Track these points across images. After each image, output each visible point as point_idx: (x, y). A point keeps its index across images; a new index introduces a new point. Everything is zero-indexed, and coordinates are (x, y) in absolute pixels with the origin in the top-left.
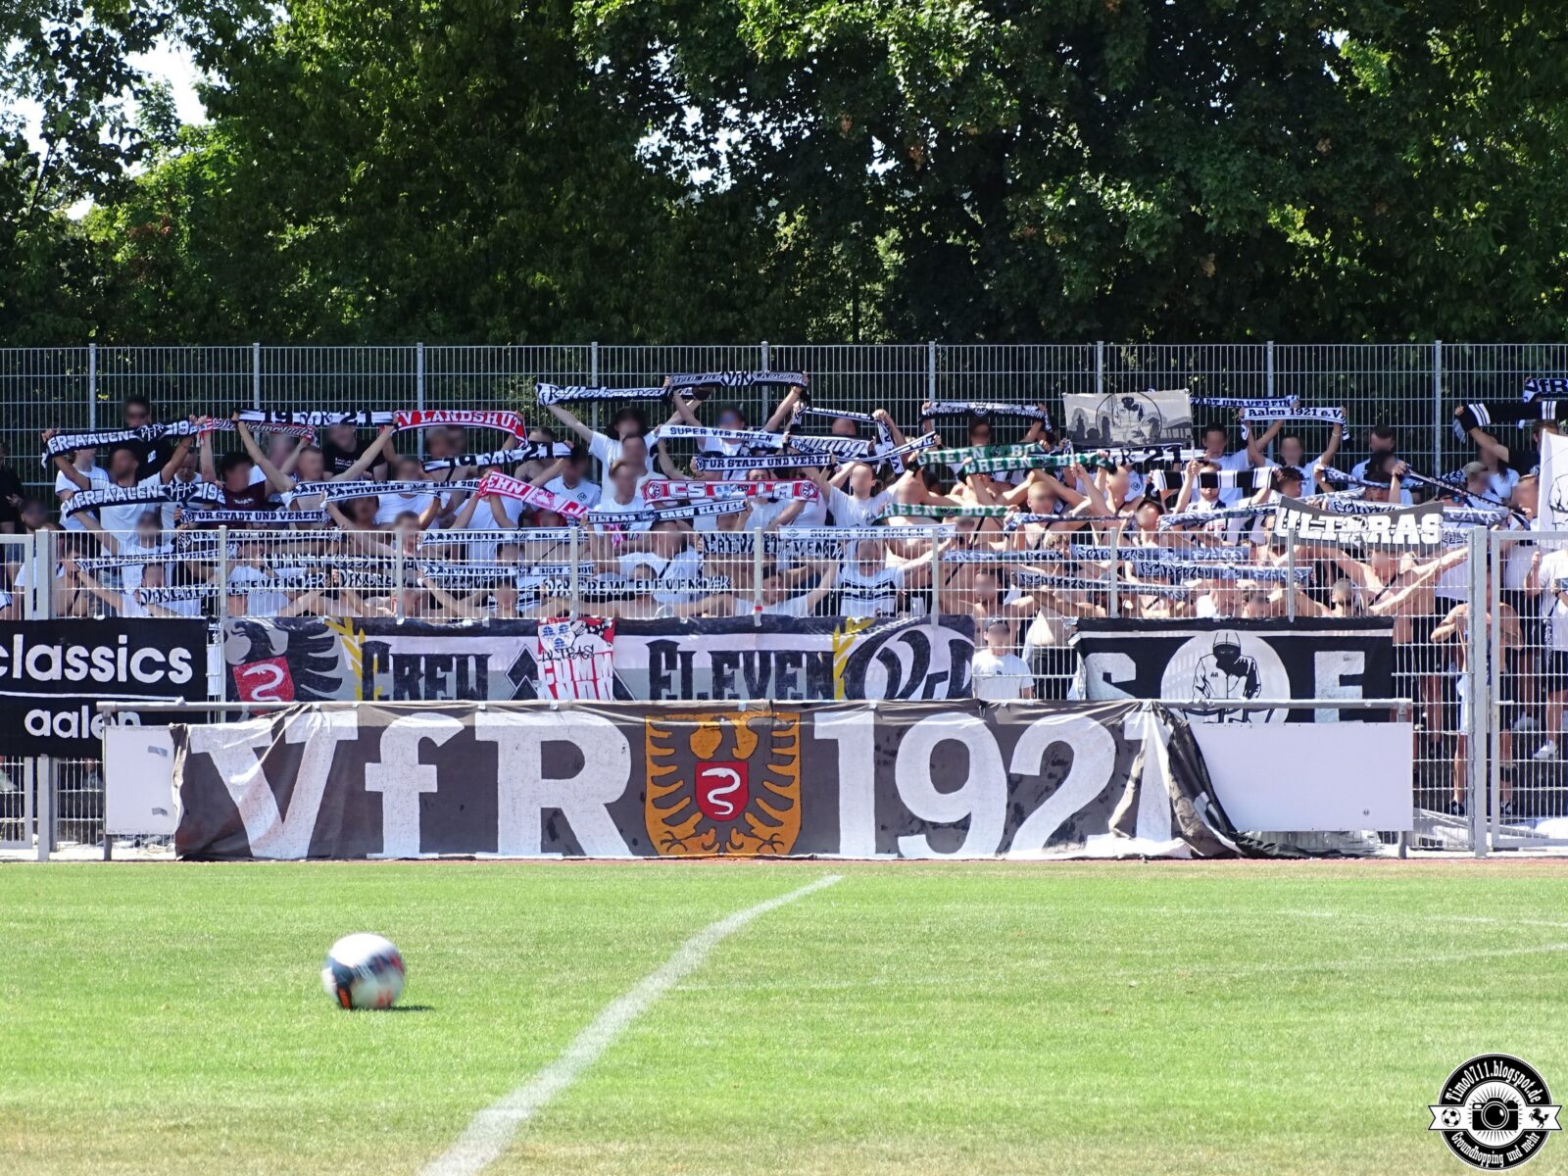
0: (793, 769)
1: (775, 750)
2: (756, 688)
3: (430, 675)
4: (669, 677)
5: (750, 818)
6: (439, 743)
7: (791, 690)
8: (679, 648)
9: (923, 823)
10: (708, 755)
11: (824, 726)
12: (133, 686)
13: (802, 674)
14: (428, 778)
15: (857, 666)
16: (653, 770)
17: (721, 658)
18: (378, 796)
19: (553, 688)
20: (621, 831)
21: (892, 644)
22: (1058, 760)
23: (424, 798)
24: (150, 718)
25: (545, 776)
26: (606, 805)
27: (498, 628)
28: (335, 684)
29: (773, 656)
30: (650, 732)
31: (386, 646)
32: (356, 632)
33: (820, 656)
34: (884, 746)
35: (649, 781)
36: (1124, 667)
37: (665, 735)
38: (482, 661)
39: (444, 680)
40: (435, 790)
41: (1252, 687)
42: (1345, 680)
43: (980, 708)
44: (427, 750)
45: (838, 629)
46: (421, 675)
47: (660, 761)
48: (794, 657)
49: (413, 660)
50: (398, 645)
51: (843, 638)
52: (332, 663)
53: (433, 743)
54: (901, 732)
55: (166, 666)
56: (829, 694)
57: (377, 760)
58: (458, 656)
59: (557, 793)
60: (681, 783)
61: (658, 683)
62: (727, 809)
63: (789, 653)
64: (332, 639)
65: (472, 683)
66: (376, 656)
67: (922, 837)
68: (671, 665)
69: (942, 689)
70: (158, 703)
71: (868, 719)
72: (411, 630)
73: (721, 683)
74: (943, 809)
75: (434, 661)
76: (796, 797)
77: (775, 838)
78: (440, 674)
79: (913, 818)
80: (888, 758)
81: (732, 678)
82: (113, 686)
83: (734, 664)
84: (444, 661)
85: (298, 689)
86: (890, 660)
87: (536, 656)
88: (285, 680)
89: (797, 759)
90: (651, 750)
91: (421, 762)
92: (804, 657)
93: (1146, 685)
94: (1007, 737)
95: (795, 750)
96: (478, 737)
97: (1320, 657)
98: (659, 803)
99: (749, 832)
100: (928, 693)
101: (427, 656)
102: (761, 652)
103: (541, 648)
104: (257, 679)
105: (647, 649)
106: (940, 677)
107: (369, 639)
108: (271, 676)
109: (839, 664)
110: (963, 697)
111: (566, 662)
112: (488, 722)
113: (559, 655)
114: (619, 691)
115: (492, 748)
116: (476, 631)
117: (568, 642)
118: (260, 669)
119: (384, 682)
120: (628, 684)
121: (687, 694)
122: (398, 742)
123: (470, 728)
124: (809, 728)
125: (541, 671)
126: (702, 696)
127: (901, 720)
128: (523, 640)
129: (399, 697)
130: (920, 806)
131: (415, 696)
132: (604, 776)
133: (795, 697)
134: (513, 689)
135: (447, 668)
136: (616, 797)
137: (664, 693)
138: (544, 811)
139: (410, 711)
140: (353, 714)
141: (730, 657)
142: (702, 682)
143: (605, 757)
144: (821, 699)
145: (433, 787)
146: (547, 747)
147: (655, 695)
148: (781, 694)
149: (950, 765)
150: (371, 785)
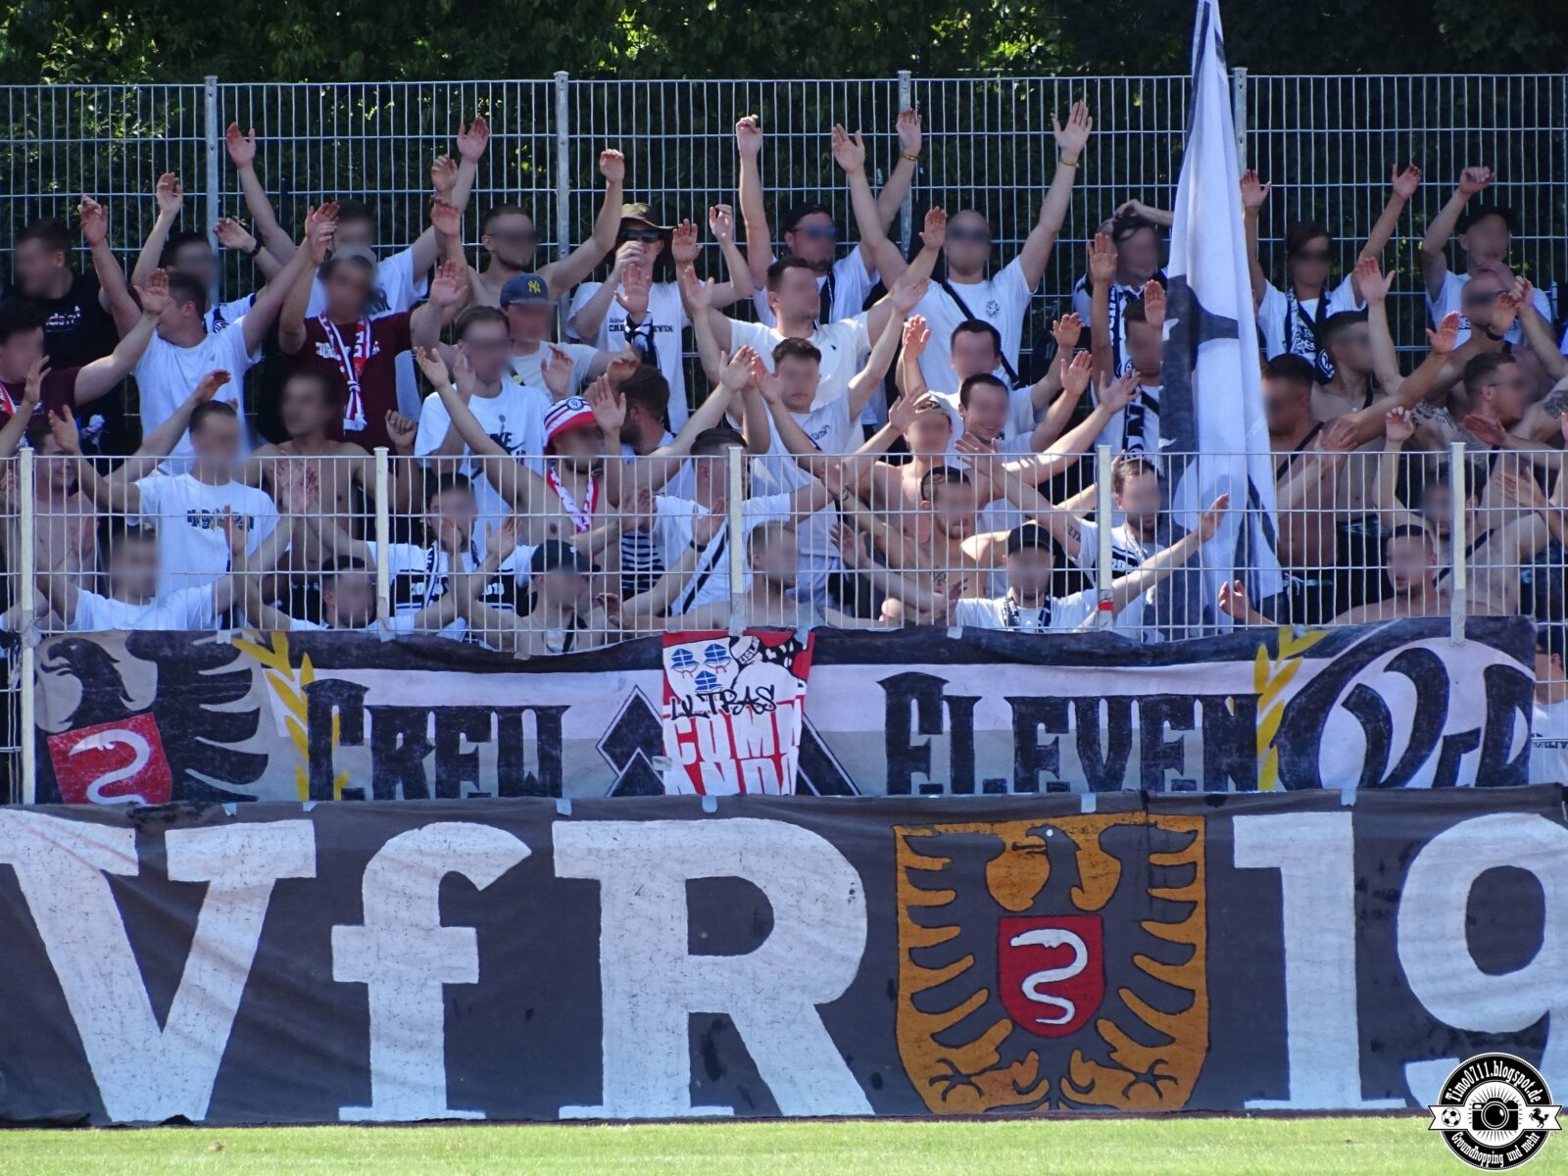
0: (1192, 931)
1: (1156, 892)
2: (1101, 772)
3: (446, 749)
4: (927, 748)
5: (1107, 1029)
6: (482, 880)
7: (1171, 774)
8: (947, 690)
9: (1454, 1033)
10: (1021, 903)
11: (1254, 840)
13: (1194, 738)
14: (457, 955)
16: (911, 935)
17: (1029, 712)
18: (360, 991)
19: (694, 771)
20: (848, 1060)
23: (453, 994)
25: (697, 947)
26: (819, 1008)
28: (254, 766)
29: (1135, 706)
30: (905, 857)
31: (359, 691)
32: (295, 662)
33: (1229, 704)
34: (1376, 882)
35: (904, 957)
37: (936, 864)
38: (550, 719)
39: (473, 758)
40: (474, 979)
44: (457, 900)
45: (1263, 649)
46: (428, 749)
47: (927, 917)
48: (1179, 709)
49: (411, 718)
50: (385, 688)
51: (1276, 667)
52: (247, 724)
53: (470, 885)
54: (1408, 852)
56: (1247, 776)
57: (354, 916)
58: (500, 710)
59: (720, 983)
60: (969, 961)
61: (903, 757)
62: (1062, 1012)
63: (1167, 700)
64: (247, 675)
65: (531, 766)
66: (335, 710)
67: (1454, 1063)
68: (930, 725)
71: (1339, 827)
72: (407, 656)
73: (1030, 758)
74: (1494, 1003)
75: (454, 719)
76: (1199, 984)
77: (1159, 1070)
78: (466, 747)
79: (1435, 1025)
80: (1384, 905)
81: (1053, 751)
83: (1058, 724)
84: (473, 720)
85: (181, 777)
86: (1369, 708)
87: (659, 709)
88: (153, 761)
89: (1201, 909)
90: (908, 893)
91: (444, 923)
92: (1198, 707)
95: (1196, 892)
96: (561, 870)
98: (925, 1001)
99: (1106, 1057)
100: (1447, 771)
101: (439, 711)
102: (1110, 699)
103: (668, 692)
104: (99, 761)
105: (882, 692)
106: (1466, 741)
107: (321, 675)
108: (123, 755)
109: (1267, 719)
111: (719, 720)
112: (577, 846)
113: (706, 707)
115: (587, 892)
117: (724, 680)
119: (353, 765)
120: (844, 762)
121: (963, 779)
122: (399, 881)
123: (543, 854)
124: (1221, 849)
125: (669, 738)
126: (994, 786)
127: (1405, 827)
128: (633, 677)
129: (383, 790)
130: (1447, 998)
131: (416, 789)
132: (813, 946)
133: (1178, 785)
134: (608, 776)
135: (479, 734)
136: (835, 992)
137: (917, 779)
138: (695, 1020)
139: (419, 821)
140: (306, 828)
141: (1050, 710)
142: (994, 759)
143: (817, 910)
144: (1232, 788)
145: (469, 973)
146: (697, 890)
147: (897, 783)
148: (1151, 778)
149: (1506, 919)
150: (344, 970)
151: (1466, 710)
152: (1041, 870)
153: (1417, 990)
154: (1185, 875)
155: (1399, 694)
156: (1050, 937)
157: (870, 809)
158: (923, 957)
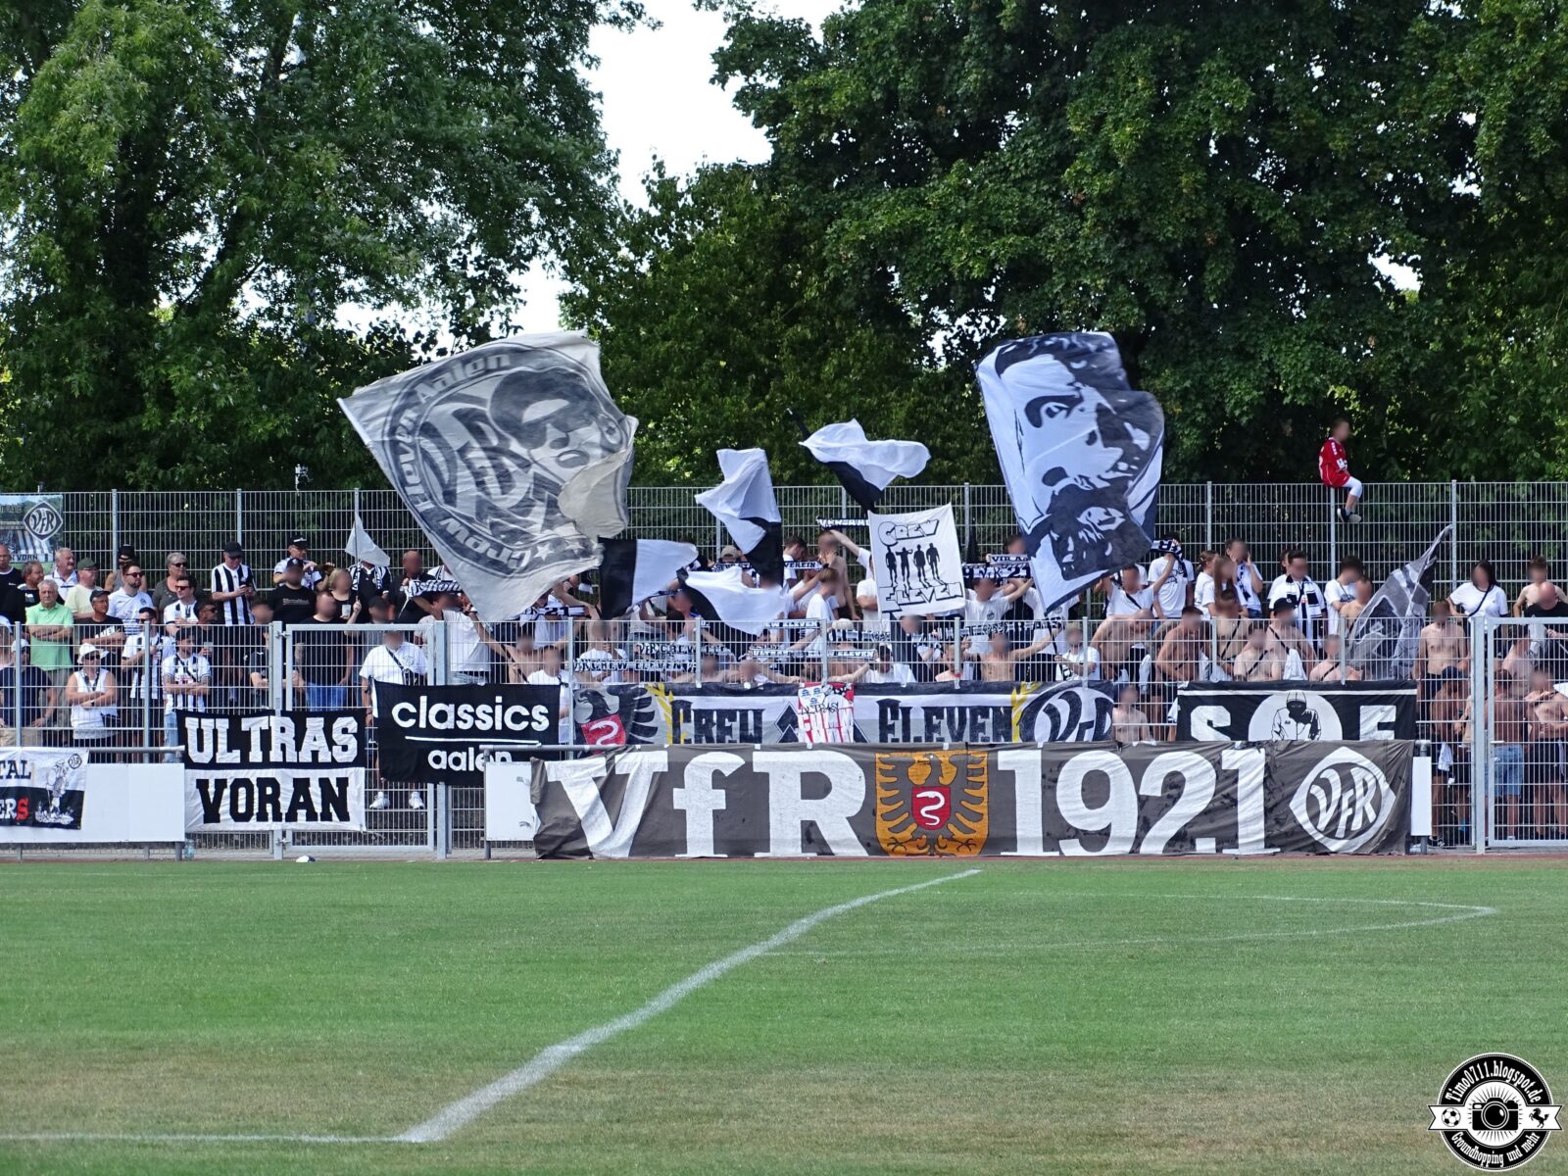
0: (983, 792)
2: (956, 734)
3: (721, 724)
4: (893, 725)
5: (951, 827)
6: (727, 773)
7: (981, 735)
8: (900, 705)
9: (1077, 830)
10: (921, 782)
11: (1005, 759)
12: (506, 732)
13: (989, 721)
14: (719, 799)
15: (1028, 720)
16: (882, 793)
17: (931, 712)
18: (683, 812)
19: (809, 734)
20: (859, 837)
21: (1055, 701)
22: (1174, 785)
23: (717, 814)
24: (519, 756)
25: (805, 796)
26: (848, 819)
28: (653, 731)
29: (968, 710)
30: (879, 765)
31: (689, 704)
32: (667, 694)
33: (1002, 710)
34: (1049, 775)
36: (1222, 716)
37: (890, 767)
38: (758, 713)
39: (730, 728)
40: (724, 808)
41: (1314, 731)
42: (1382, 726)
44: (718, 780)
45: (1014, 690)
46: (714, 725)
48: (983, 711)
49: (708, 713)
50: (697, 703)
51: (1019, 697)
52: (650, 716)
53: (723, 774)
54: (1061, 764)
55: (530, 719)
56: (1008, 737)
57: (682, 785)
58: (741, 711)
59: (812, 809)
61: (885, 729)
63: (980, 707)
64: (650, 698)
65: (751, 731)
66: (681, 711)
67: (1077, 841)
68: (895, 716)
69: (1089, 734)
70: (523, 745)
71: (1034, 757)
72: (707, 691)
73: (931, 728)
74: (1091, 820)
75: (722, 713)
76: (985, 811)
78: (727, 723)
79: (1070, 827)
80: (1052, 784)
81: (938, 726)
82: (492, 733)
83: (940, 716)
84: (731, 714)
86: (1053, 713)
87: (797, 711)
88: (620, 731)
90: (880, 778)
91: (714, 788)
92: (991, 710)
93: (1238, 731)
94: (1137, 769)
95: (984, 778)
96: (756, 770)
97: (1364, 710)
98: (886, 817)
101: (718, 711)
102: (959, 708)
103: (800, 705)
105: (877, 705)
106: (1089, 725)
107: (676, 698)
109: (1016, 716)
111: (819, 714)
112: (762, 760)
113: (814, 710)
115: (765, 776)
116: (754, 692)
117: (820, 701)
118: (600, 724)
119: (688, 730)
120: (865, 732)
121: (906, 738)
122: (697, 773)
123: (749, 765)
124: (993, 764)
125: (800, 722)
126: (917, 739)
127: (1060, 756)
128: (788, 698)
129: (698, 740)
130: (1074, 817)
131: (710, 739)
132: (846, 797)
133: (984, 740)
134: (781, 734)
135: (733, 719)
136: (855, 813)
137: (890, 736)
138: (803, 823)
139: (706, 751)
140: (665, 754)
141: (937, 711)
142: (918, 727)
143: (847, 784)
144: (1003, 741)
145: (723, 806)
146: (804, 776)
147: (883, 738)
148: (974, 738)
149: (1096, 789)
150: (677, 806)
151: (1087, 714)
152: (928, 769)
153: (1064, 814)
154: (981, 772)
155: (1064, 708)
156: (931, 794)
157: (875, 749)
158: (884, 801)
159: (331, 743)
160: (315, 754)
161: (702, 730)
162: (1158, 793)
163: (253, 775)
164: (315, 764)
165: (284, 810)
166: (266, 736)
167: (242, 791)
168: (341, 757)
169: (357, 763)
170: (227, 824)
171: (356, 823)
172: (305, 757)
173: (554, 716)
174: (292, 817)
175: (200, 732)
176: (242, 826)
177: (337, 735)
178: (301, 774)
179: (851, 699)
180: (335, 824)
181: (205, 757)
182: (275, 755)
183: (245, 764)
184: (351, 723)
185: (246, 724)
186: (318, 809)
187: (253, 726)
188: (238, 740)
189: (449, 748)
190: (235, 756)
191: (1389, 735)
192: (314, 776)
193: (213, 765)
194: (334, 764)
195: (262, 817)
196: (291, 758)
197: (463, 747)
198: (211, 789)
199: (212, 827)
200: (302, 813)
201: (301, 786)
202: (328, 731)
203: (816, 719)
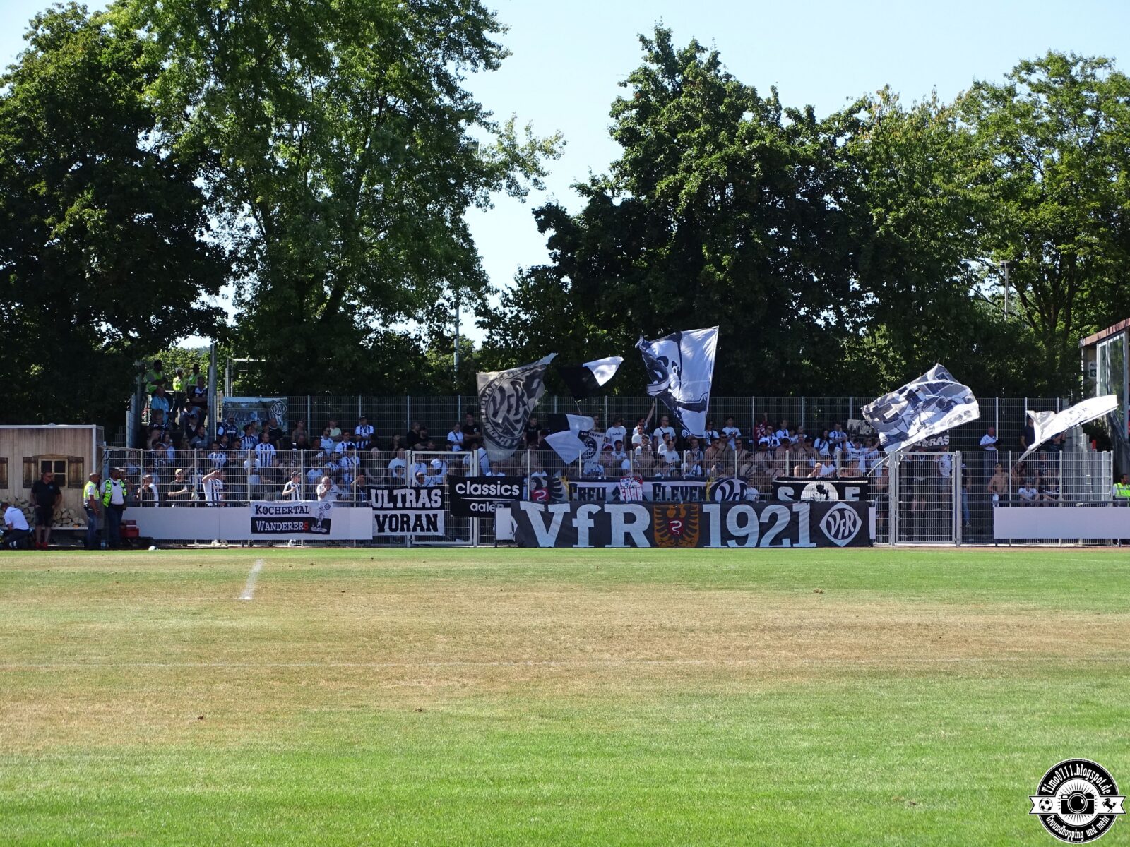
0: (697, 521)
2: (684, 498)
3: (589, 493)
4: (659, 494)
6: (594, 512)
7: (694, 498)
8: (661, 486)
9: (734, 536)
11: (706, 508)
12: (502, 496)
13: (697, 493)
14: (591, 523)
15: (713, 490)
16: (656, 521)
17: (674, 488)
18: (576, 528)
20: (647, 539)
21: (724, 485)
22: (774, 517)
23: (590, 528)
24: (506, 506)
25: (625, 523)
26: (643, 531)
27: (609, 480)
28: (561, 496)
29: (689, 488)
31: (576, 485)
32: (567, 481)
33: (702, 488)
34: (723, 514)
36: (791, 491)
38: (604, 489)
39: (593, 495)
41: (827, 497)
42: (854, 496)
43: (750, 503)
44: (590, 515)
46: (586, 493)
48: (695, 488)
49: (584, 489)
50: (580, 485)
52: (560, 490)
53: (592, 513)
54: (728, 510)
55: (511, 490)
56: (705, 499)
57: (576, 517)
58: (597, 488)
59: (628, 527)
61: (655, 495)
63: (693, 487)
65: (601, 496)
66: (573, 488)
67: (735, 541)
68: (659, 491)
69: (738, 498)
70: (509, 501)
71: (718, 506)
72: (583, 480)
73: (674, 495)
74: (741, 532)
75: (590, 489)
78: (592, 493)
79: (732, 535)
80: (725, 518)
81: (677, 494)
82: (496, 496)
83: (678, 490)
84: (593, 489)
86: (723, 489)
90: (655, 515)
91: (589, 519)
92: (698, 488)
93: (797, 497)
94: (759, 513)
96: (606, 512)
97: (847, 489)
98: (658, 531)
99: (684, 539)
100: (734, 498)
101: (588, 488)
102: (685, 487)
104: (539, 495)
105: (652, 486)
106: (737, 494)
107: (571, 483)
108: (542, 494)
109: (708, 490)
110: (743, 501)
112: (608, 508)
114: (644, 497)
115: (609, 514)
116: (602, 480)
118: (539, 492)
119: (575, 496)
121: (664, 499)
122: (582, 512)
123: (603, 509)
124: (701, 509)
126: (668, 500)
127: (728, 507)
129: (580, 499)
130: (734, 531)
131: (584, 499)
132: (642, 523)
133: (695, 500)
134: (613, 497)
135: (594, 491)
136: (646, 528)
137: (657, 498)
138: (625, 533)
139: (585, 504)
140: (569, 505)
141: (677, 488)
142: (668, 495)
143: (642, 517)
145: (592, 526)
146: (625, 514)
147: (654, 499)
148: (691, 499)
149: (742, 520)
150: (574, 525)
151: (737, 489)
153: (729, 530)
154: (696, 513)
155: (727, 487)
156: (676, 522)
157: (650, 503)
158: (658, 524)
159: (430, 500)
160: (424, 504)
161: (582, 496)
162: (767, 521)
163: (398, 513)
164: (424, 508)
165: (411, 527)
166: (404, 497)
167: (394, 519)
168: (435, 505)
169: (441, 508)
170: (387, 533)
171: (441, 532)
172: (420, 506)
173: (521, 489)
174: (414, 530)
175: (377, 495)
176: (394, 534)
177: (433, 496)
178: (418, 512)
179: (641, 483)
180: (432, 533)
181: (379, 505)
182: (408, 505)
183: (395, 508)
184: (439, 492)
185: (395, 492)
186: (425, 527)
187: (398, 493)
188: (392, 498)
189: (479, 502)
190: (391, 505)
191: (857, 499)
192: (423, 513)
193: (382, 509)
194: (432, 508)
195: (402, 530)
196: (414, 506)
197: (484, 502)
198: (381, 519)
199: (382, 534)
200: (418, 528)
201: (418, 517)
202: (429, 495)
203: (627, 491)
